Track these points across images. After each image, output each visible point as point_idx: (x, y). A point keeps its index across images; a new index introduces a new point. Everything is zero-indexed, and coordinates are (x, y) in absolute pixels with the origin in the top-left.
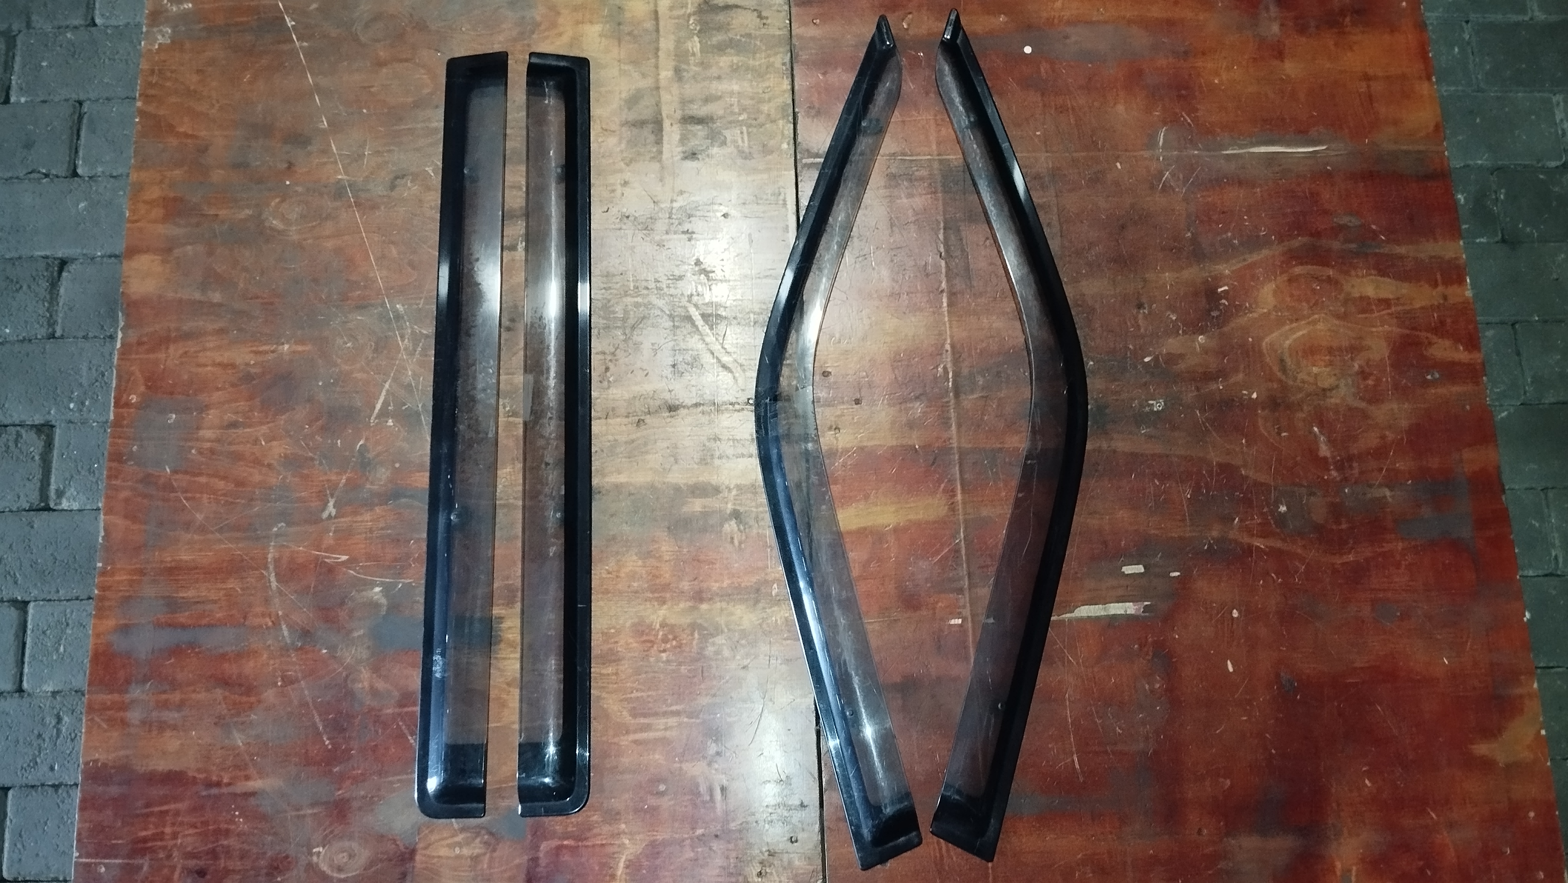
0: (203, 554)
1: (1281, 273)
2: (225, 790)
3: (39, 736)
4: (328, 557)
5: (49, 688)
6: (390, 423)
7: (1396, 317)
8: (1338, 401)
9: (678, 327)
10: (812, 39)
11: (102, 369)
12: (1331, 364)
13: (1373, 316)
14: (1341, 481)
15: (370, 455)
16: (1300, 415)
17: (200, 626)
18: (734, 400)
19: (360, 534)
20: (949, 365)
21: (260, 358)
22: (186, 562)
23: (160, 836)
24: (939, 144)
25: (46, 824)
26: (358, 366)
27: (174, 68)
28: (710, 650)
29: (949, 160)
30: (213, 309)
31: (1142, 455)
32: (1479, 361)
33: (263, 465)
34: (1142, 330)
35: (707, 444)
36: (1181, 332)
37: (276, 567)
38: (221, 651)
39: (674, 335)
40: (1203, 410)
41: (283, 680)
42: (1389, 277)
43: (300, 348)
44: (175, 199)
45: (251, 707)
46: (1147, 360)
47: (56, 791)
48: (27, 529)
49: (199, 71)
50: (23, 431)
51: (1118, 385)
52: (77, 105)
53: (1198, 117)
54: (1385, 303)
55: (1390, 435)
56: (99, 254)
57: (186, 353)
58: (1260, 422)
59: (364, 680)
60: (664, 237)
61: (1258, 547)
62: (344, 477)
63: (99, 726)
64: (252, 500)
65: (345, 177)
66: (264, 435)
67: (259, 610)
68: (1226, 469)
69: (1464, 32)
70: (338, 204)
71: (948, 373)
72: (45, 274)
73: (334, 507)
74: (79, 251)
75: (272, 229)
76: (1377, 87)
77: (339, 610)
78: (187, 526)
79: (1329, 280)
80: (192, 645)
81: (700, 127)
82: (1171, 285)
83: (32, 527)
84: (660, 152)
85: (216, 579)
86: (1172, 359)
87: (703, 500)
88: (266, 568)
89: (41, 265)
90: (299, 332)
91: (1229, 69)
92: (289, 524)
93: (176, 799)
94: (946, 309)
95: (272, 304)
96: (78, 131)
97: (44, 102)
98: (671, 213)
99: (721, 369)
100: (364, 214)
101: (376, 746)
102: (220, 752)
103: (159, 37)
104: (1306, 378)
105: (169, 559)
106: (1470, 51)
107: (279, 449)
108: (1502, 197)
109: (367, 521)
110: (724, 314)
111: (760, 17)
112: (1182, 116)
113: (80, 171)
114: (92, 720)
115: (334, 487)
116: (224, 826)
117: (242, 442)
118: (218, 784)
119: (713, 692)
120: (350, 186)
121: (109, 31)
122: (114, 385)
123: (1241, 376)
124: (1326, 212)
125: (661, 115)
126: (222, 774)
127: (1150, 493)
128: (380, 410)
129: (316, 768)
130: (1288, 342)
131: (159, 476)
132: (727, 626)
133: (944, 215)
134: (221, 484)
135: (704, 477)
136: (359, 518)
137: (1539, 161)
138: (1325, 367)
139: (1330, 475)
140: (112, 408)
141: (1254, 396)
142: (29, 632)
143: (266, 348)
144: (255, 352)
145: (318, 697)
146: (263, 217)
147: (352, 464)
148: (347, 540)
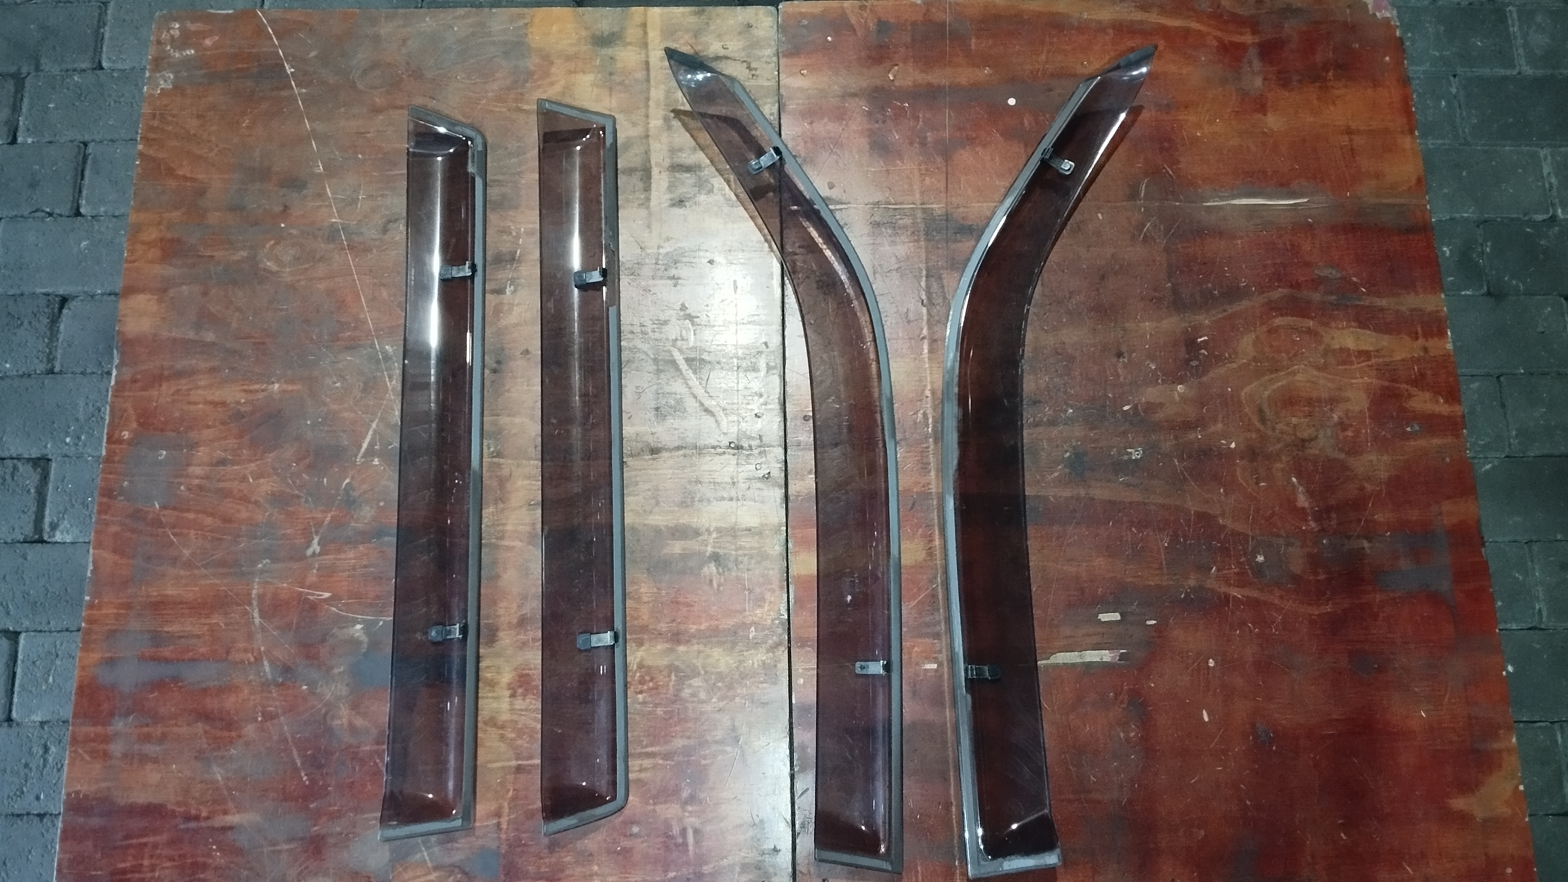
0: (190, 589)
1: (1262, 324)
2: (203, 824)
3: (26, 765)
4: (313, 595)
5: (37, 718)
6: (376, 462)
7: (1377, 369)
8: (1317, 452)
9: (662, 371)
10: (801, 89)
11: (98, 404)
12: (1310, 415)
13: (1353, 367)
14: (1319, 531)
15: (355, 494)
16: (1279, 465)
17: (183, 660)
18: (716, 444)
19: (343, 571)
20: (930, 412)
21: (251, 397)
22: (172, 596)
23: (137, 869)
24: (922, 193)
25: (30, 852)
26: (346, 405)
27: (174, 112)
28: (686, 693)
29: (932, 209)
30: (205, 348)
31: (1120, 503)
32: (1460, 414)
33: (250, 502)
34: (1121, 379)
35: (688, 487)
36: (1160, 381)
38: (204, 686)
39: (658, 379)
40: (1181, 459)
42: (1370, 329)
43: (290, 388)
44: (172, 241)
46: (1126, 408)
47: (41, 820)
48: (21, 560)
49: (199, 117)
50: (19, 465)
51: (1096, 434)
52: (82, 145)
53: (1179, 169)
54: (1365, 355)
55: (1369, 487)
56: (99, 291)
57: (178, 390)
58: (1239, 472)
59: (343, 717)
60: (651, 282)
61: (1235, 597)
62: (329, 515)
63: (83, 759)
64: (238, 536)
65: (339, 221)
66: (251, 473)
67: (241, 645)
68: (1203, 517)
69: (1451, 85)
70: (332, 246)
71: (928, 419)
72: (46, 310)
74: (80, 288)
75: (265, 270)
76: (1359, 141)
77: (320, 647)
78: (174, 561)
79: (1309, 331)
80: (176, 679)
81: (688, 175)
82: (1151, 335)
83: (26, 559)
84: (648, 199)
85: (201, 614)
86: (1151, 407)
87: (683, 542)
88: (250, 604)
89: (42, 302)
90: (289, 372)
91: (1211, 122)
92: (275, 560)
93: (155, 832)
94: (927, 355)
95: (264, 343)
96: (83, 171)
97: (51, 142)
98: (657, 259)
99: (703, 413)
100: (356, 257)
101: (353, 783)
102: (199, 786)
103: (162, 82)
104: (1285, 428)
105: (155, 594)
106: (1456, 104)
107: (267, 486)
108: (1488, 250)
109: (350, 559)
110: (707, 358)
111: (749, 68)
112: (1164, 168)
113: (82, 210)
114: (75, 752)
115: (319, 524)
116: (201, 860)
117: (230, 479)
118: (197, 818)
119: (688, 734)
120: (343, 229)
121: (115, 75)
122: (107, 422)
123: (1220, 426)
124: (1308, 265)
125: (649, 161)
126: (201, 807)
127: (1127, 541)
128: (367, 449)
129: (293, 803)
130: (1267, 393)
131: (148, 512)
132: (704, 668)
133: (927, 263)
134: (209, 521)
135: (685, 519)
136: (343, 556)
137: (1525, 215)
138: (1305, 417)
139: (1309, 526)
140: (104, 444)
141: (1233, 445)
142: (19, 662)
143: (257, 387)
144: (245, 391)
145: (297, 733)
146: (258, 258)
147: (337, 502)
148: (330, 577)
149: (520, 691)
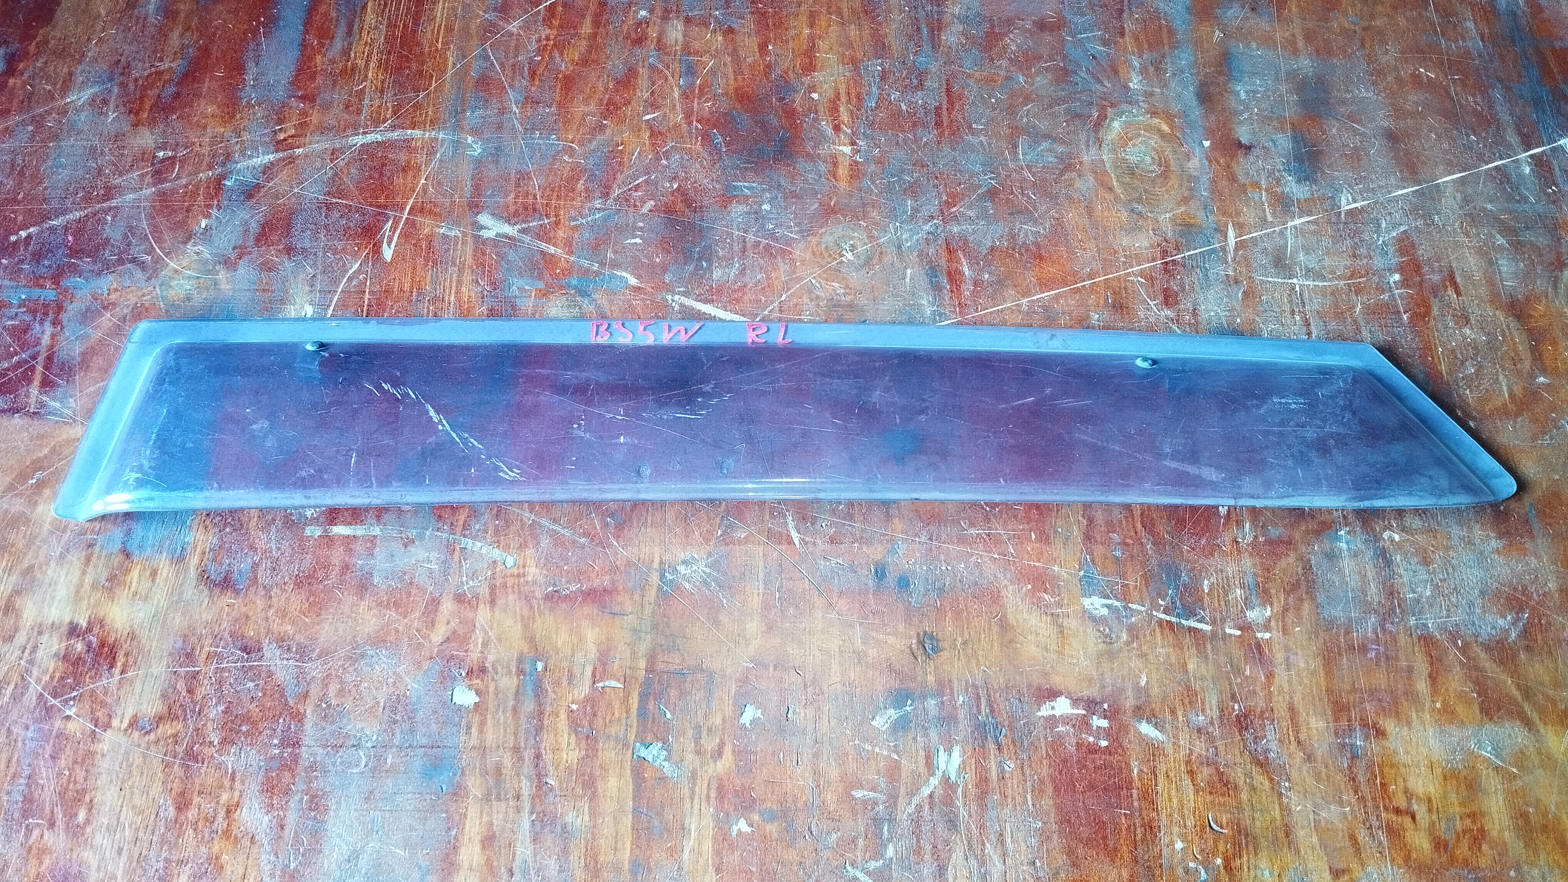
0: (442, 32)
4: (394, 229)
21: (822, 108)
22: (432, 10)
33: (603, 117)
37: (392, 142)
41: (169, 158)
43: (843, 172)
45: (130, 112)
62: (559, 251)
64: (535, 103)
65: (1232, 240)
66: (664, 117)
67: (314, 118)
70: (1168, 233)
73: (498, 235)
75: (1102, 117)
77: (281, 247)
85: (389, 53)
88: (393, 128)
90: (874, 167)
92: (478, 162)
100: (1151, 279)
109: (458, 292)
115: (542, 234)
117: (653, 84)
120: (1214, 251)
126: (25, 76)
134: (572, 55)
136: (468, 277)
143: (845, 117)
144: (838, 96)
145: (114, 217)
146: (1124, 107)
147: (585, 263)
148: (427, 260)
149: (80, 647)
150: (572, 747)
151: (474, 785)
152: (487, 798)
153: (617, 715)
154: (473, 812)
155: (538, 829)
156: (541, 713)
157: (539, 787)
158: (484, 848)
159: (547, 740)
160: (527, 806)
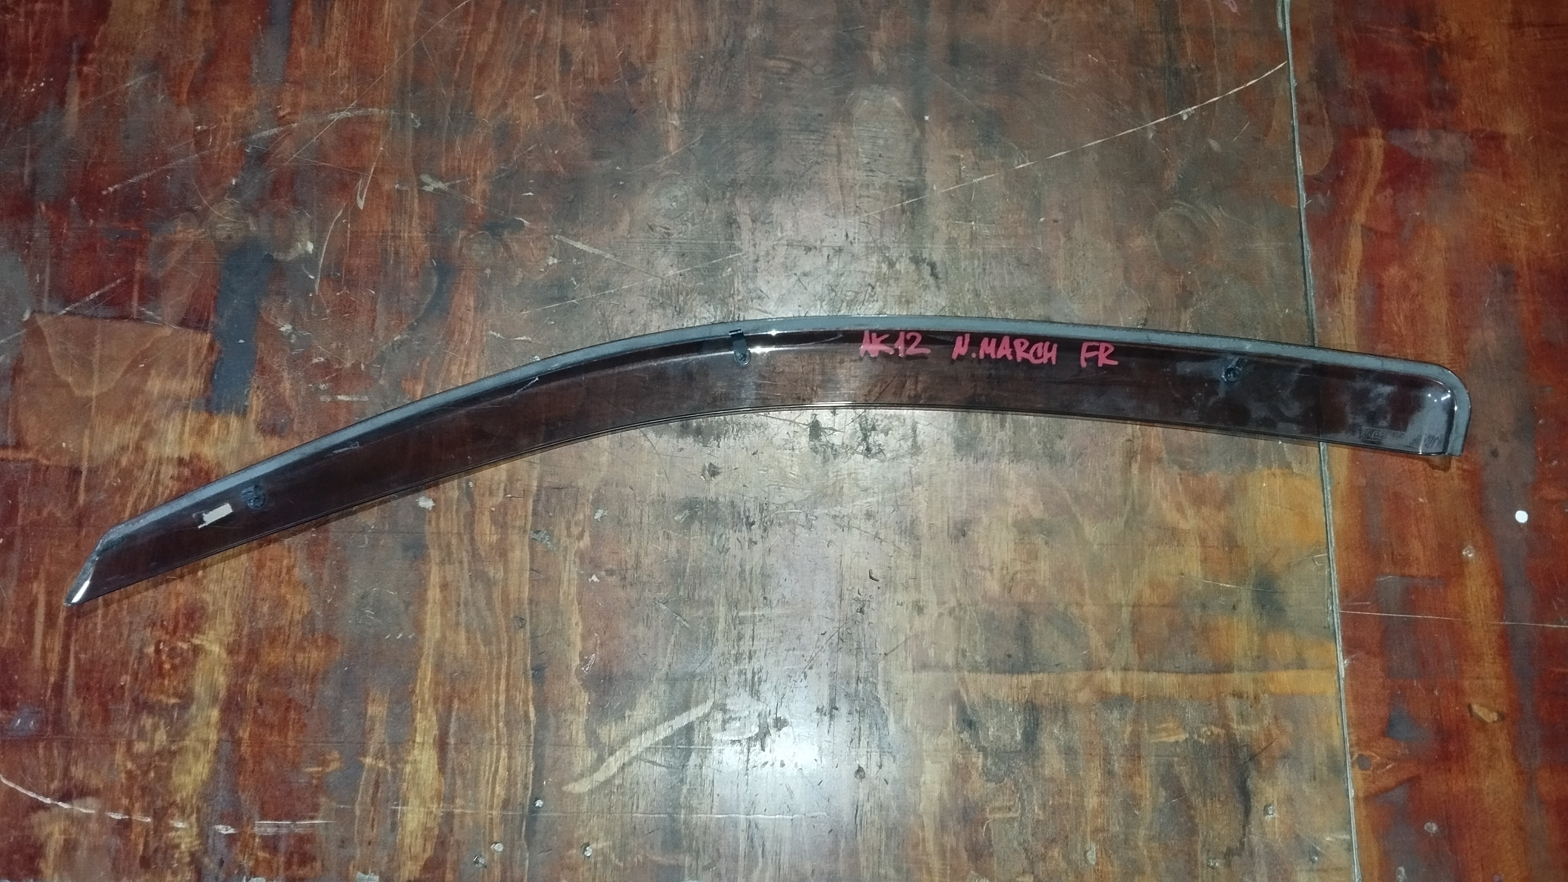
37: (359, 118)
41: (205, 131)
45: (174, 94)
73: (435, 189)
150: (493, 532)
151: (434, 554)
152: (442, 563)
153: (520, 512)
154: (435, 569)
155: (474, 579)
156: (473, 512)
157: (473, 556)
158: (441, 591)
159: (477, 529)
160: (466, 565)
